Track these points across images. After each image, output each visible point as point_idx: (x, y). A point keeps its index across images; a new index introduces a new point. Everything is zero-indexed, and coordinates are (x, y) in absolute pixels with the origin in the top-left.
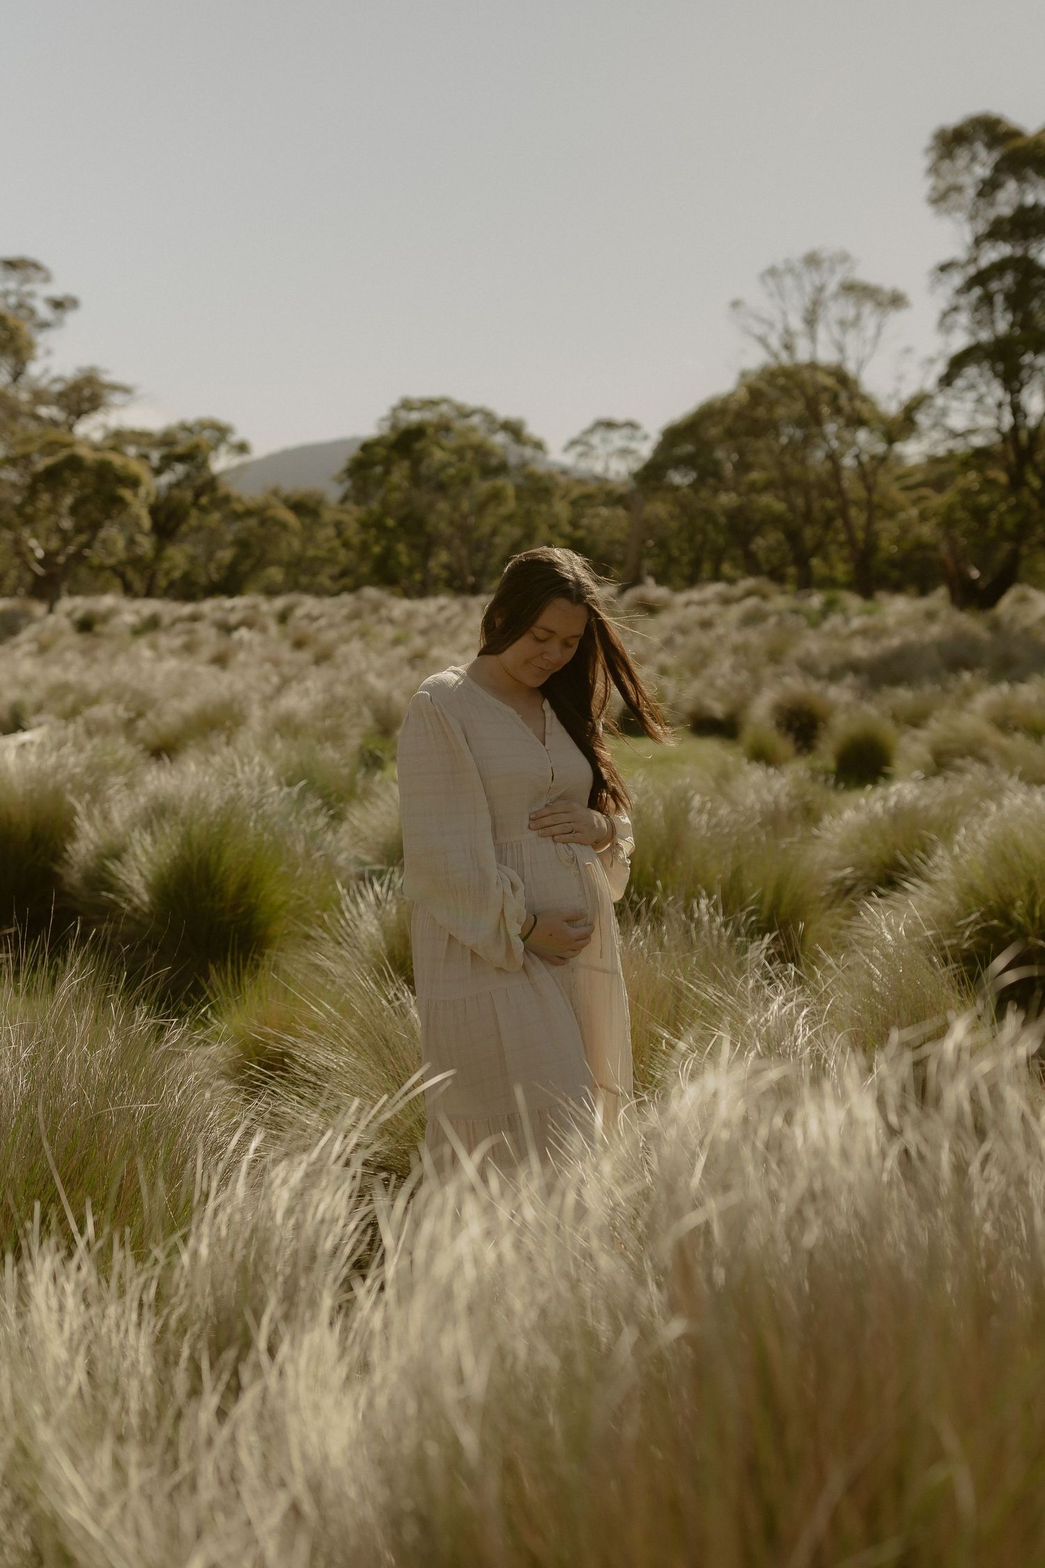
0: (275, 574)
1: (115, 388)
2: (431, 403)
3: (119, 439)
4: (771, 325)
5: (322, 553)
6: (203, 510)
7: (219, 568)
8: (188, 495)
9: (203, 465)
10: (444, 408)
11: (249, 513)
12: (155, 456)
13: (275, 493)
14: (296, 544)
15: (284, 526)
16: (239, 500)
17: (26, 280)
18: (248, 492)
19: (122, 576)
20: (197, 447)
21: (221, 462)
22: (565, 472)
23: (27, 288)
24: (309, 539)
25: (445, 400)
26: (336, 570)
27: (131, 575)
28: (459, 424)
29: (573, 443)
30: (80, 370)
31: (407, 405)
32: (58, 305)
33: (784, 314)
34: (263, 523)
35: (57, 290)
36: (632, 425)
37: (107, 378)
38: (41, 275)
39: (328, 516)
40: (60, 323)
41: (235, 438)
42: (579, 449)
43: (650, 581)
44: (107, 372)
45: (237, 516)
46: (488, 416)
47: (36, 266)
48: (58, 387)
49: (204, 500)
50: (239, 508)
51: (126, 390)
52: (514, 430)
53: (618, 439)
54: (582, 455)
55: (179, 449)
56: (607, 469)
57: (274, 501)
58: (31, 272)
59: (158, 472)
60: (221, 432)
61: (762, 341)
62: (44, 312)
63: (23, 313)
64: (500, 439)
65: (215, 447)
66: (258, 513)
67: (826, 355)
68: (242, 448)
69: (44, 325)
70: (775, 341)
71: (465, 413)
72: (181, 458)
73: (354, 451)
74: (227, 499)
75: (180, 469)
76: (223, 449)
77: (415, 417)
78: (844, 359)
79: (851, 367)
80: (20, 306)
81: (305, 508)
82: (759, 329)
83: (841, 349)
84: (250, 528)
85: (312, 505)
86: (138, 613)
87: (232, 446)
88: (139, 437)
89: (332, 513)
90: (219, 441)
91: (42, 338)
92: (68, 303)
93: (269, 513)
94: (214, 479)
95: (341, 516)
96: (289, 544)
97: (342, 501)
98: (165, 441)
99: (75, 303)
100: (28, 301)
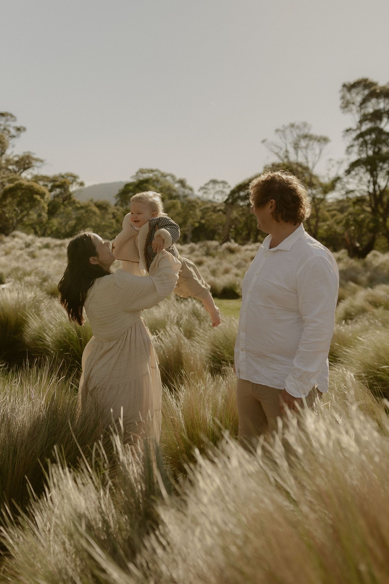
1: (37, 160)
2: (152, 171)
3: (37, 179)
4: (281, 149)
5: (107, 224)
6: (65, 206)
7: (70, 227)
8: (60, 200)
9: (66, 190)
10: (156, 173)
11: (82, 208)
12: (50, 185)
13: (91, 201)
14: (98, 220)
15: (94, 213)
16: (79, 203)
17: (7, 120)
18: (81, 200)
19: (35, 229)
20: (65, 182)
21: (73, 188)
22: (199, 198)
23: (7, 123)
24: (103, 218)
25: (156, 170)
26: (112, 230)
27: (38, 228)
28: (162, 179)
29: (202, 188)
30: (24, 153)
31: (142, 171)
32: (18, 129)
33: (286, 145)
34: (87, 212)
35: (18, 124)
36: (224, 183)
37: (35, 156)
38: (13, 119)
39: (111, 210)
40: (19, 136)
41: (79, 180)
42: (204, 190)
43: (233, 241)
44: (34, 154)
45: (78, 209)
46: (173, 177)
47: (12, 116)
48: (16, 159)
49: (66, 202)
50: (78, 206)
51: (42, 161)
52: (182, 183)
53: (219, 187)
54: (205, 193)
55: (58, 183)
56: (214, 198)
57: (91, 204)
58: (9, 118)
59: (51, 191)
60: (75, 178)
61: (277, 154)
62: (13, 132)
63: (6, 132)
64: (177, 186)
65: (72, 183)
66: (86, 208)
67: (301, 160)
68: (81, 184)
69: (14, 137)
70: (282, 154)
71: (164, 175)
72: (59, 186)
73: (122, 187)
74: (74, 202)
75: (58, 191)
76: (74, 184)
77: (146, 176)
78: (307, 162)
79: (310, 165)
80: (5, 129)
81: (102, 207)
82: (276, 150)
83: (306, 159)
84: (82, 213)
85: (104, 206)
86: (41, 242)
87: (78, 183)
88: (44, 178)
89: (112, 209)
90: (73, 181)
91: (12, 141)
92: (22, 129)
93: (89, 208)
94: (70, 195)
95: (115, 211)
96: (96, 220)
97: (116, 205)
98: (53, 180)
99: (24, 129)
100: (8, 128)
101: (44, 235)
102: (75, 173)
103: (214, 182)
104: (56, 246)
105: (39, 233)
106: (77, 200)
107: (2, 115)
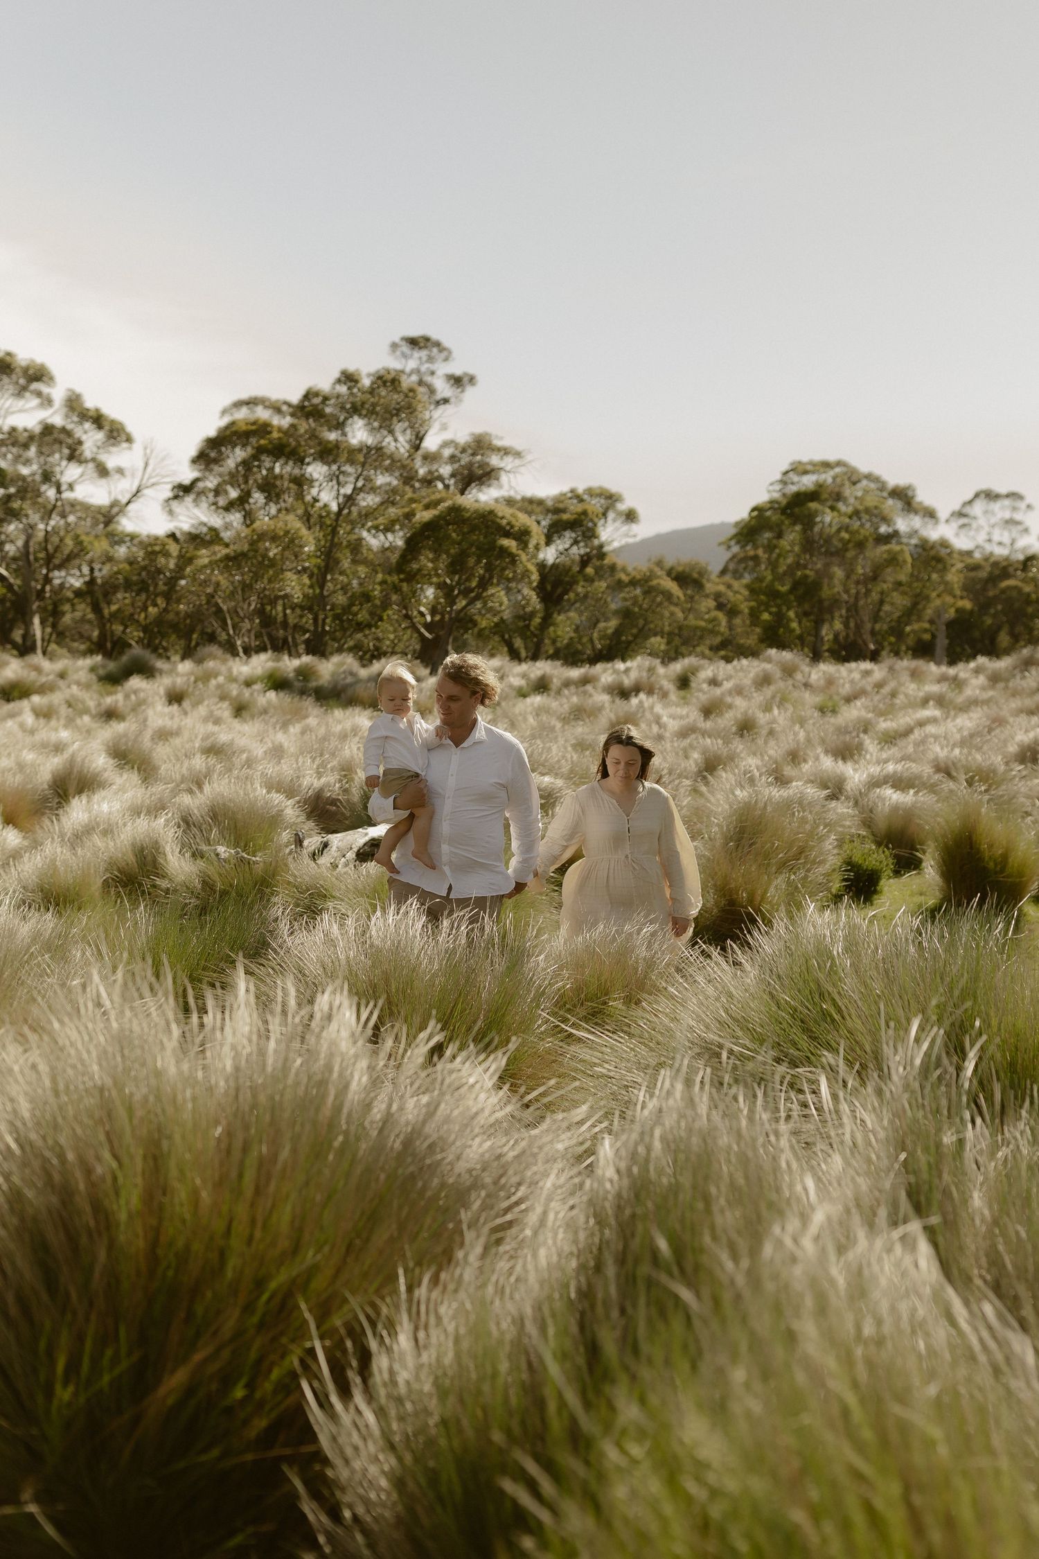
0: (657, 642)
1: (505, 452)
5: (703, 624)
6: (590, 580)
7: (603, 638)
8: (575, 563)
9: (590, 534)
10: (838, 471)
11: (633, 583)
12: (546, 522)
13: (659, 563)
14: (679, 614)
15: (668, 596)
16: (624, 570)
17: (431, 359)
18: (634, 564)
19: (508, 643)
20: (585, 514)
21: (611, 535)
23: (428, 366)
24: (692, 609)
26: (718, 640)
27: (518, 643)
28: (850, 490)
29: (955, 515)
30: (472, 434)
31: (795, 468)
32: (457, 381)
34: (646, 593)
36: (1016, 500)
37: (500, 443)
38: (445, 354)
39: (710, 587)
40: (458, 399)
41: (622, 507)
42: (961, 521)
44: (498, 436)
45: (620, 585)
46: (879, 482)
47: (438, 345)
48: (450, 451)
49: (589, 570)
50: (624, 577)
51: (517, 455)
52: (904, 497)
53: (1001, 510)
54: (964, 527)
55: (565, 517)
56: (989, 542)
57: (659, 572)
58: (432, 350)
59: (547, 539)
60: (610, 500)
62: (443, 388)
63: (425, 390)
64: (889, 505)
65: (603, 516)
66: (643, 582)
68: (631, 516)
69: (443, 402)
72: (569, 525)
74: (613, 568)
75: (567, 539)
76: (612, 517)
77: (810, 481)
80: (422, 383)
81: (688, 579)
84: (635, 597)
85: (695, 575)
87: (619, 514)
88: (529, 504)
89: (713, 585)
90: (607, 508)
91: (439, 413)
92: (466, 380)
93: (654, 582)
94: (601, 546)
95: (722, 588)
96: (672, 614)
97: (724, 572)
98: (555, 508)
99: (472, 380)
100: (428, 379)
101: (535, 657)
102: (613, 488)
103: (990, 496)
105: (523, 654)
106: (620, 562)
107: (413, 342)
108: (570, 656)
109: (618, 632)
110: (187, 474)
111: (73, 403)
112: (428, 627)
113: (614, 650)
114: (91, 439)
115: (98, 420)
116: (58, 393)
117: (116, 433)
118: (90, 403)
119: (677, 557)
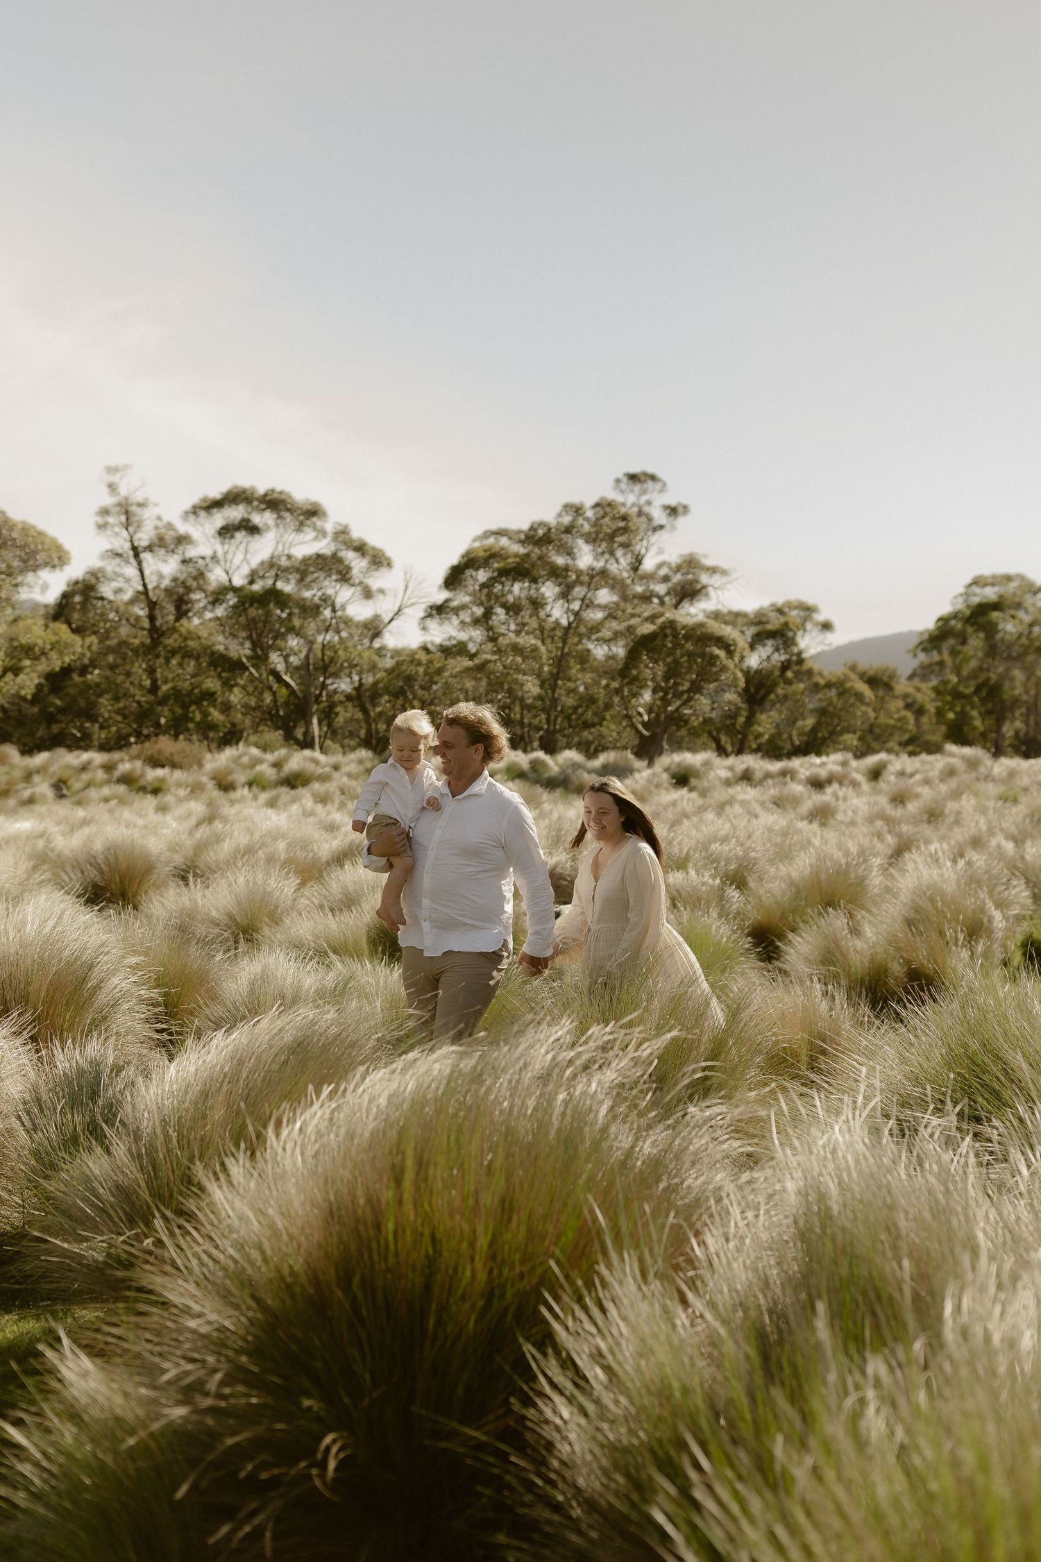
0: (851, 739)
1: (714, 571)
2: (1005, 579)
5: (892, 722)
6: (789, 682)
7: (801, 734)
8: (776, 669)
9: (790, 643)
10: (1015, 584)
11: (829, 685)
12: (750, 631)
13: (853, 668)
14: (870, 713)
15: (859, 697)
16: (820, 674)
17: (644, 492)
18: (830, 669)
19: (717, 741)
20: (786, 624)
21: (810, 644)
23: (644, 499)
24: (882, 708)
25: (1017, 577)
26: (906, 737)
27: (724, 739)
28: (1027, 601)
30: (684, 556)
31: (977, 582)
32: (673, 511)
34: (840, 694)
35: (671, 498)
37: (708, 562)
38: (658, 486)
39: (901, 690)
40: (672, 525)
41: (820, 617)
44: (706, 556)
45: (816, 688)
47: (653, 478)
49: (789, 674)
50: (820, 680)
51: (724, 572)
55: (769, 627)
57: (853, 676)
58: (650, 484)
59: (754, 646)
60: (808, 610)
62: (659, 516)
63: (643, 519)
65: (802, 627)
66: (840, 687)
68: (826, 626)
69: (661, 528)
72: (772, 635)
74: (810, 672)
75: (771, 645)
76: (809, 627)
77: (990, 593)
80: (641, 513)
81: (879, 681)
84: (830, 698)
85: (885, 679)
86: (731, 768)
87: (816, 624)
88: (735, 618)
89: (902, 686)
90: (805, 619)
91: (655, 538)
92: (680, 510)
93: (848, 685)
94: (800, 653)
95: (911, 690)
96: (865, 713)
97: (912, 676)
98: (759, 619)
99: (686, 508)
100: (646, 509)
101: (740, 752)
102: (810, 600)
104: (768, 775)
105: (729, 748)
106: (816, 667)
107: (633, 478)
108: (773, 750)
109: (814, 730)
110: (441, 596)
111: (342, 534)
112: (645, 725)
113: (812, 745)
114: (357, 564)
115: (361, 548)
116: (329, 527)
117: (378, 560)
118: (356, 534)
119: (869, 663)
